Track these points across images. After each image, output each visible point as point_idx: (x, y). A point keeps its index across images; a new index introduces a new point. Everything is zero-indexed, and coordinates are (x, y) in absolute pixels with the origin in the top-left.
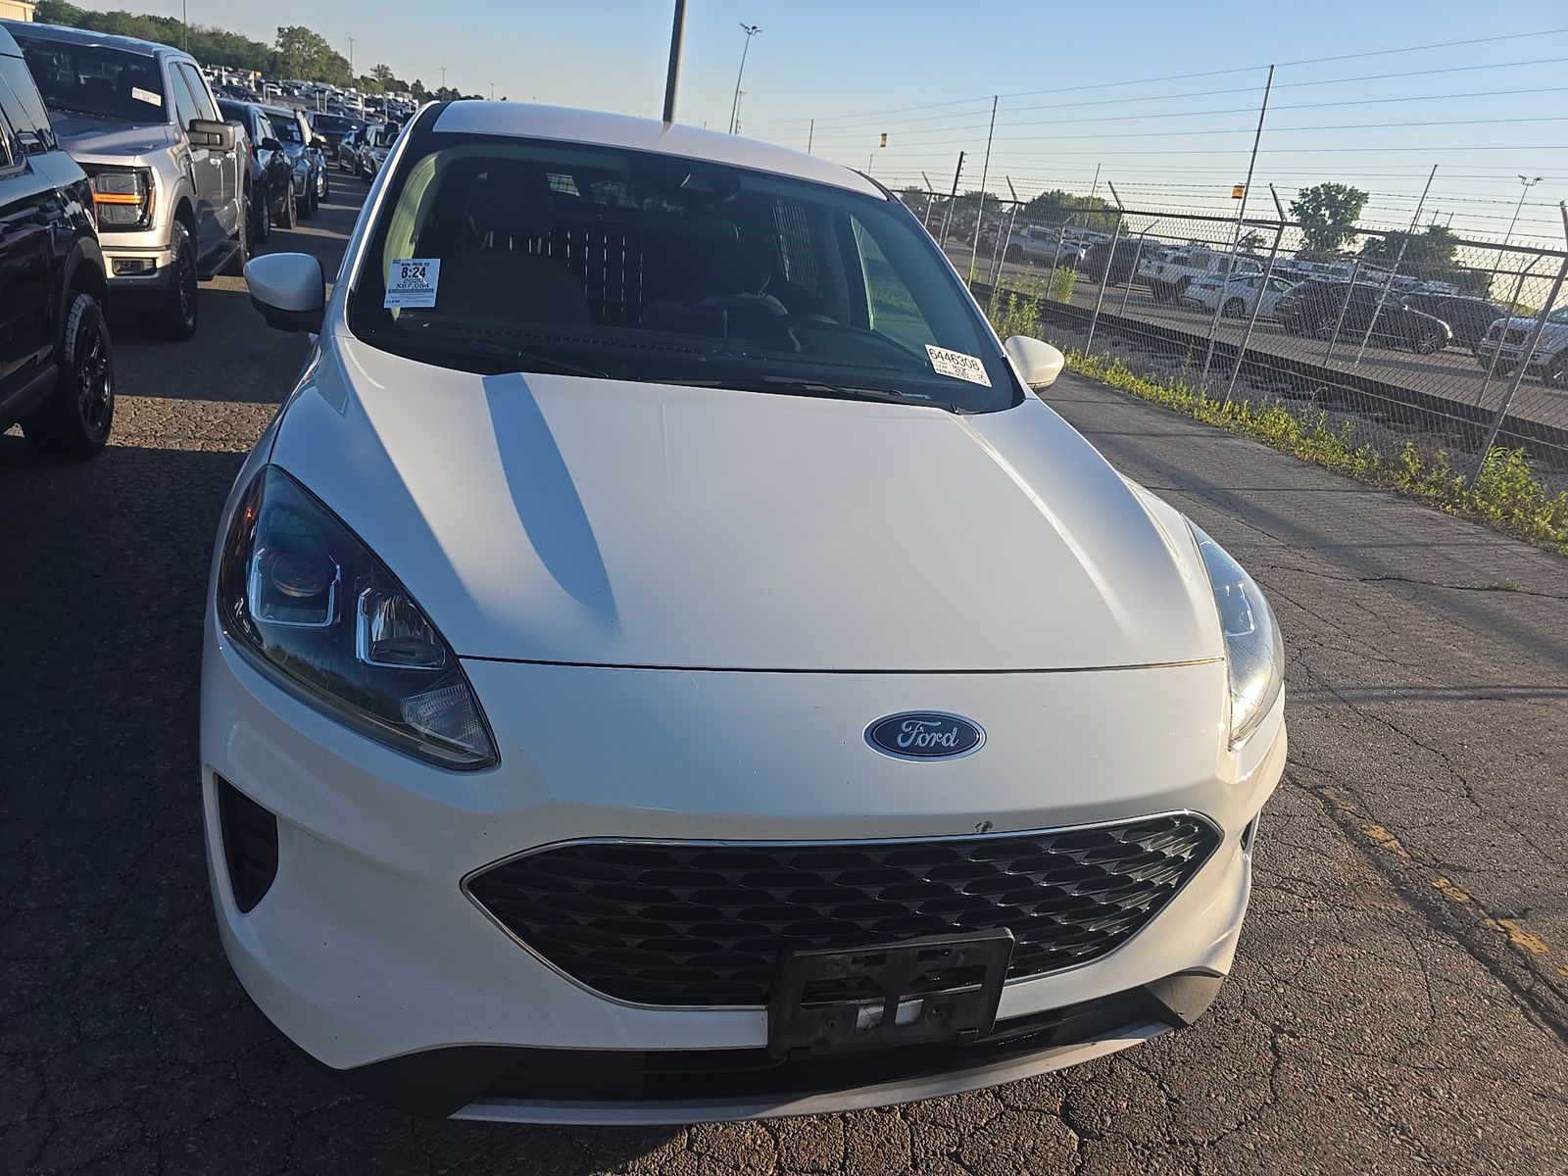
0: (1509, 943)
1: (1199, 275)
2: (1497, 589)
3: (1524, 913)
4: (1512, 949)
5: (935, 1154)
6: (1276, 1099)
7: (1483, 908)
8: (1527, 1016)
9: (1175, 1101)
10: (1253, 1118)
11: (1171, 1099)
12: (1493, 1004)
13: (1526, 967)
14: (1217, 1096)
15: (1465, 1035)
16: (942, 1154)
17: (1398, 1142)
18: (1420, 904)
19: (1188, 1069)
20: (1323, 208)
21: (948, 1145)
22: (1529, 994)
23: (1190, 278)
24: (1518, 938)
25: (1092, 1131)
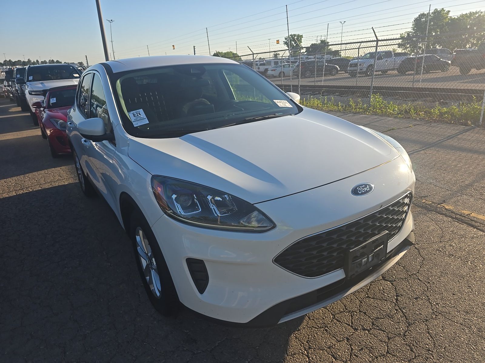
0: (446, 209)
1: (270, 68)
2: (390, 130)
3: (444, 202)
4: (447, 210)
5: (364, 298)
6: (424, 259)
7: (436, 203)
8: (459, 223)
9: (404, 267)
10: (422, 264)
11: (403, 267)
12: (451, 223)
13: (452, 213)
14: (412, 262)
15: (450, 231)
16: (365, 298)
17: (453, 258)
18: (422, 207)
19: (402, 259)
20: (292, 42)
21: (365, 295)
22: (456, 218)
23: (267, 69)
24: (447, 207)
25: (392, 280)
